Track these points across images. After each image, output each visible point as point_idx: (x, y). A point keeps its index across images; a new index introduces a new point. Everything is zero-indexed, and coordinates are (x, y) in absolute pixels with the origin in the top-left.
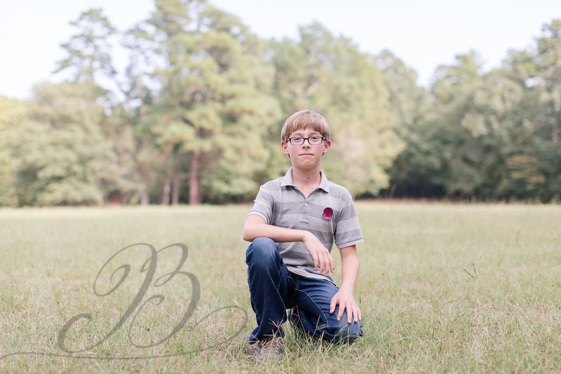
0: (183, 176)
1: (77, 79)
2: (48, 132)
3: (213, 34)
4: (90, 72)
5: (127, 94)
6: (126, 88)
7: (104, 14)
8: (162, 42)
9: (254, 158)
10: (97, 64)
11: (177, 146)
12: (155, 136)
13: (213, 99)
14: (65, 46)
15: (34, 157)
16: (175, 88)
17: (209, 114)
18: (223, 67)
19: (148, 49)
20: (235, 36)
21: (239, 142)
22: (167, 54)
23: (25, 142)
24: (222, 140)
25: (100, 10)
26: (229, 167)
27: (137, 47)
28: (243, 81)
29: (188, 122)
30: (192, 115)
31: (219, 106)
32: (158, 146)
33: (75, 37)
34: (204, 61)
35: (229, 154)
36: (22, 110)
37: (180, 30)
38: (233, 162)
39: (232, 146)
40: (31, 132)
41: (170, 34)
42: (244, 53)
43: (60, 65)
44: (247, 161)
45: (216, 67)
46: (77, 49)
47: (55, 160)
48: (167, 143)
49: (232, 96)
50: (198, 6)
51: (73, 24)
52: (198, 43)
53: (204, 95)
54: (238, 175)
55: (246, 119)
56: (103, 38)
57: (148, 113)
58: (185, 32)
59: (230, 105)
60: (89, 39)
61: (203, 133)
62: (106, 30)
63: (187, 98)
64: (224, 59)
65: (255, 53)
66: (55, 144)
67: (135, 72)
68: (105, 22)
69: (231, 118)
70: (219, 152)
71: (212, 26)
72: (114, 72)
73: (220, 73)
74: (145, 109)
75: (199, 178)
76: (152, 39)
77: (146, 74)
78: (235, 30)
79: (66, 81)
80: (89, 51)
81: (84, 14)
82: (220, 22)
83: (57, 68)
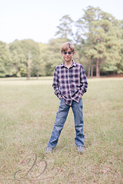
0: (94, 65)
1: (62, 37)
2: (53, 53)
3: (103, 20)
4: (66, 35)
5: (76, 41)
6: (76, 39)
7: (69, 16)
8: (87, 24)
9: (116, 59)
10: (67, 32)
11: (92, 56)
12: (85, 54)
13: (103, 41)
14: (58, 27)
15: (50, 61)
16: (91, 38)
17: (102, 46)
18: (106, 31)
19: (83, 26)
20: (110, 21)
21: (111, 54)
22: (89, 28)
23: (47, 57)
24: (106, 54)
25: (68, 15)
26: (109, 63)
27: (80, 26)
28: (113, 35)
29: (95, 49)
30: (96, 47)
31: (105, 43)
32: (86, 57)
33: (61, 24)
34: (100, 29)
35: (108, 58)
36: (46, 47)
37: (93, 20)
38: (109, 61)
39: (109, 56)
40: (49, 54)
41: (89, 21)
42: (113, 26)
43: (57, 33)
44: (114, 60)
45: (104, 31)
46: (62, 28)
47: (56, 62)
48: (89, 56)
49: (109, 40)
50: (98, 12)
51: (60, 20)
52: (98, 24)
53: (100, 40)
54: (111, 65)
55: (114, 47)
56: (69, 24)
57: (83, 46)
58: (94, 20)
59: (109, 43)
60: (65, 25)
61: (100, 52)
62: (70, 21)
63: (95, 41)
64: (107, 28)
65: (117, 26)
66: (56, 57)
67: (79, 34)
68: (70, 19)
69: (109, 47)
70: (105, 58)
71: (103, 18)
72: (73, 34)
73: (105, 33)
74: (82, 45)
75: (99, 66)
76: (84, 23)
77: (82, 34)
78: (110, 18)
79: (59, 38)
80: (65, 28)
81: (63, 17)
82: (105, 16)
83: (56, 34)
